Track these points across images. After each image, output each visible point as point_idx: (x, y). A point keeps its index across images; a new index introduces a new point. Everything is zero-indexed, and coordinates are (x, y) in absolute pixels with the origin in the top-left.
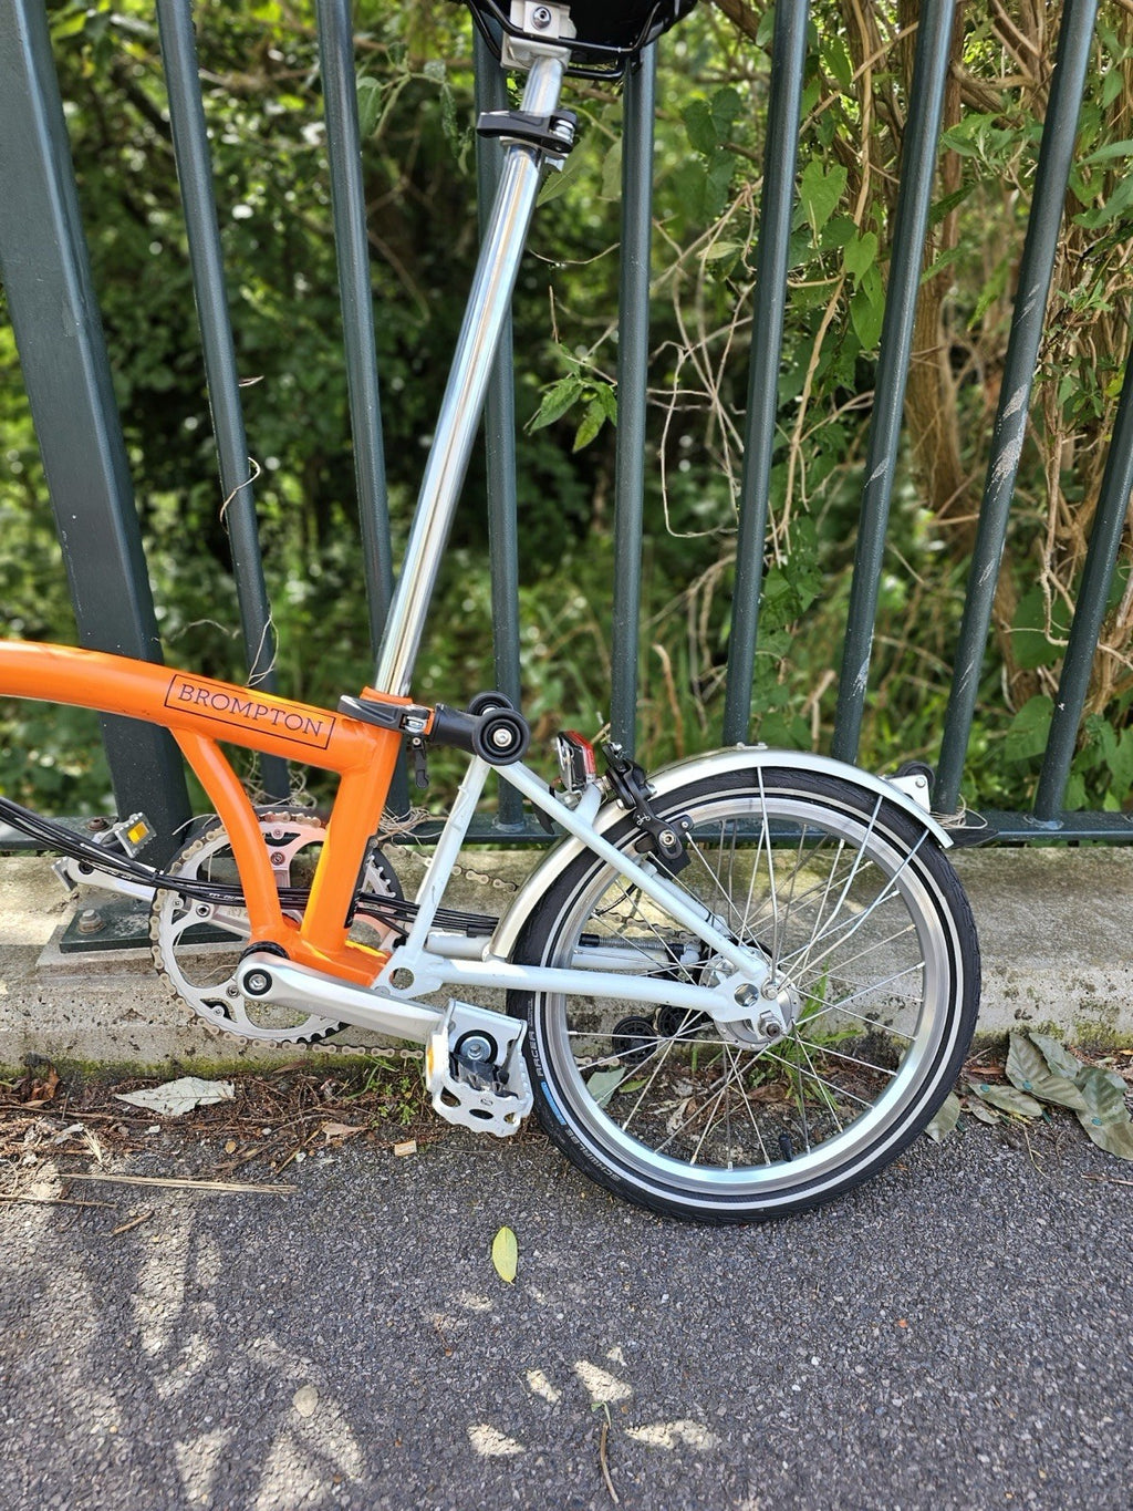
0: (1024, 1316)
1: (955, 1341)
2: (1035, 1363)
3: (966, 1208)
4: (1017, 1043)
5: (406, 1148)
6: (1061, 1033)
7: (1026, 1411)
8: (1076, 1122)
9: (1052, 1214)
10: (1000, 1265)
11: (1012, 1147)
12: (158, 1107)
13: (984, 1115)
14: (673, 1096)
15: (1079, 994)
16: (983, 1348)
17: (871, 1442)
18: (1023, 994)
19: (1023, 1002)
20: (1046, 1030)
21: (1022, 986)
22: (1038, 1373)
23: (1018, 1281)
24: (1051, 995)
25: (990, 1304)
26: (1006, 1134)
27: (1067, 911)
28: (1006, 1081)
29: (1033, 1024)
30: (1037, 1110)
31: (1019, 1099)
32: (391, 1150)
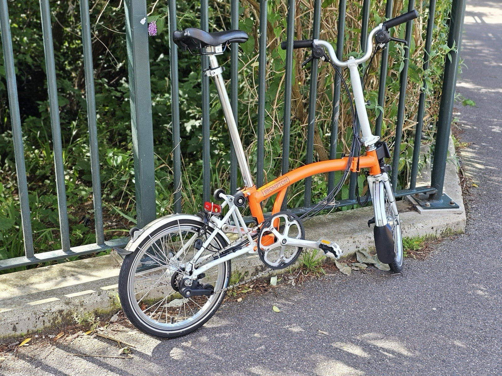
0: (377, 297)
1: (367, 302)
2: (382, 302)
3: (360, 284)
4: (358, 254)
5: (240, 300)
6: (366, 250)
7: (383, 308)
8: (375, 267)
9: (376, 282)
10: (370, 291)
11: (364, 273)
12: (174, 306)
13: (356, 269)
14: (289, 279)
15: (368, 240)
16: (372, 302)
17: (360, 317)
18: (357, 242)
19: (357, 244)
20: (363, 250)
21: (356, 240)
22: (383, 303)
23: (374, 292)
24: (363, 241)
25: (371, 297)
26: (362, 271)
27: (359, 223)
28: (358, 262)
29: (360, 249)
30: (366, 266)
31: (362, 264)
32: (237, 301)
